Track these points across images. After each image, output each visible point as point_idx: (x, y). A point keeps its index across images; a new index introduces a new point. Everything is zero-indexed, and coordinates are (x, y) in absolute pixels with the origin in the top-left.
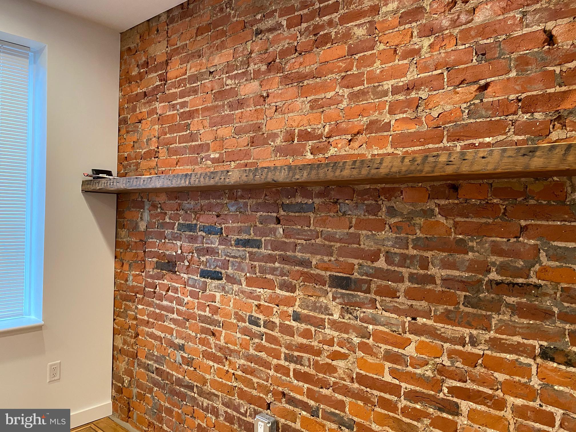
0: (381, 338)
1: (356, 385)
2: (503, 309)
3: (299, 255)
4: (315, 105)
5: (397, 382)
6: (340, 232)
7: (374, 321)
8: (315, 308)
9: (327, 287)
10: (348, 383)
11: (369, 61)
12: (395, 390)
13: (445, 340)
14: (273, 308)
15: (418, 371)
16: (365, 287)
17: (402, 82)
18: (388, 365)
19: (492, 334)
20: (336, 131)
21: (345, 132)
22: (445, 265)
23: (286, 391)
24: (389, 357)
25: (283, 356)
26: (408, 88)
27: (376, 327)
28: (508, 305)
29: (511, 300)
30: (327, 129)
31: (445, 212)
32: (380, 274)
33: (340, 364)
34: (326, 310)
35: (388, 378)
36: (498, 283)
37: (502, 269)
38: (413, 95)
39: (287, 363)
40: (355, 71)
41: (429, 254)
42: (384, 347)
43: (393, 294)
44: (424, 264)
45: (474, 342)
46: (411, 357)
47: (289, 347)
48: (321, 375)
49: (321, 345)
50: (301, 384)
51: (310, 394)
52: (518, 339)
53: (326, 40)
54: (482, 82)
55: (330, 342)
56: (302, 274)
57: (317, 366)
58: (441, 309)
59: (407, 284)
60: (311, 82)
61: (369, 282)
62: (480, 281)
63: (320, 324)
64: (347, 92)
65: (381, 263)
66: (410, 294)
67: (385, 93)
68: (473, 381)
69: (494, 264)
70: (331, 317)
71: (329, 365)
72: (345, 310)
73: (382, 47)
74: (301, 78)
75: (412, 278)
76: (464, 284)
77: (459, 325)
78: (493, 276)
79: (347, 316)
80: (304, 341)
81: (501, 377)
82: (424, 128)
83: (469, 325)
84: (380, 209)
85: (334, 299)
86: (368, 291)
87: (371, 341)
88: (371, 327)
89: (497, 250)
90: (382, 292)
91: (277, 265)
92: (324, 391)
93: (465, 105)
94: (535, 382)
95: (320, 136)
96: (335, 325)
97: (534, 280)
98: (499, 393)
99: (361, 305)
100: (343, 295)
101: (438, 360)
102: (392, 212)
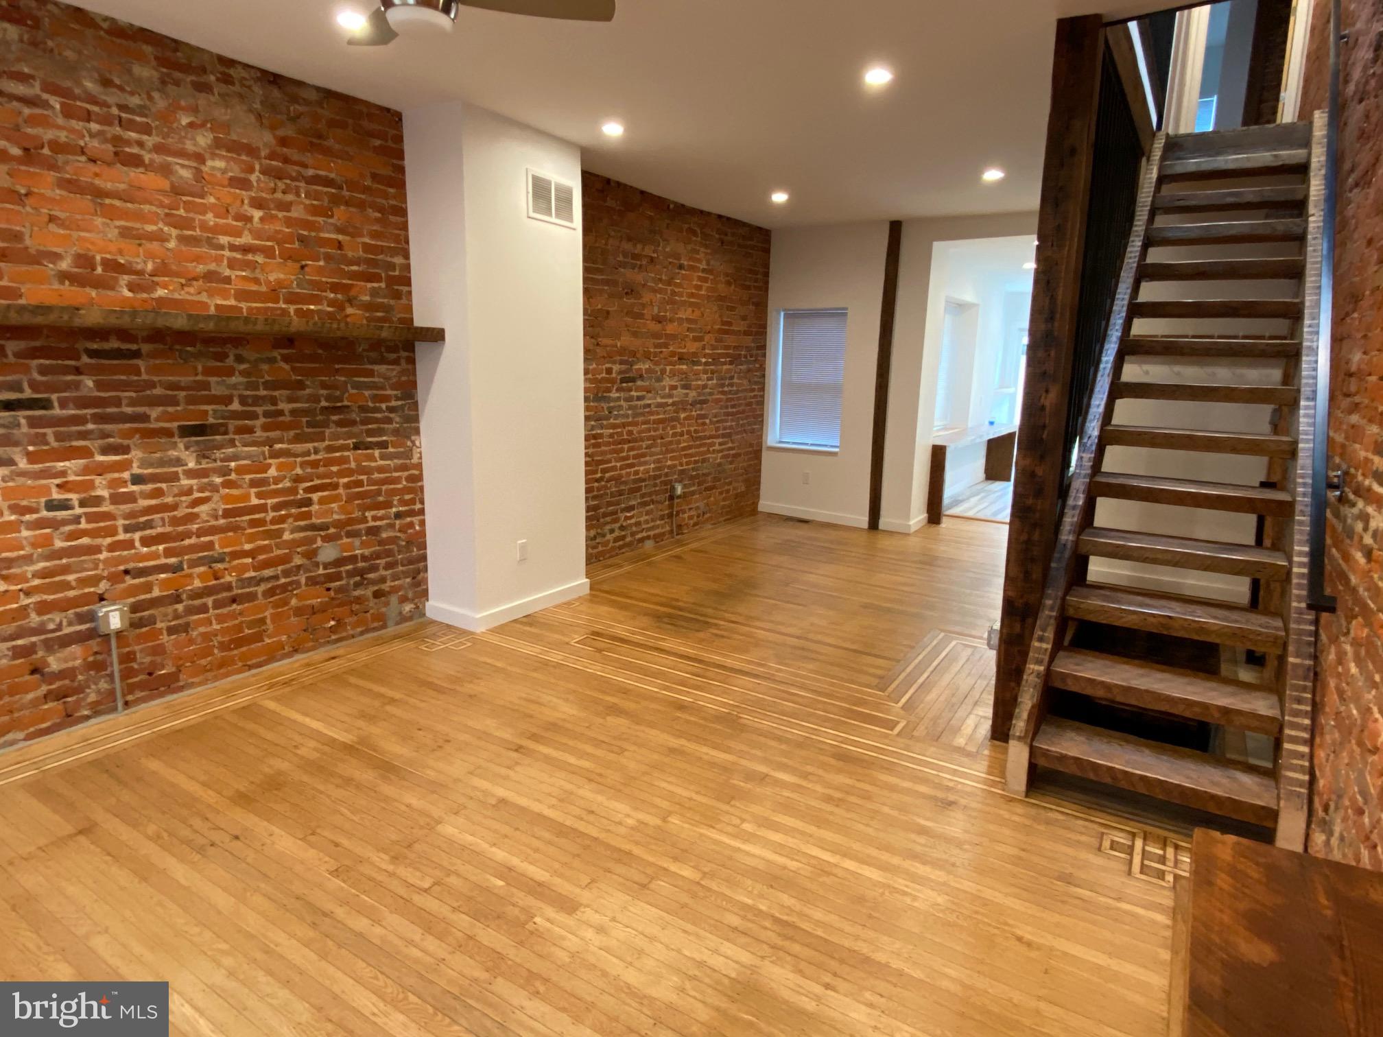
0: (240, 471)
1: (222, 521)
2: (331, 425)
3: (129, 410)
4: (125, 233)
5: (262, 501)
6: (184, 380)
7: (235, 458)
8: (162, 463)
9: (176, 439)
10: (213, 523)
11: (203, 210)
12: (262, 508)
13: (296, 456)
14: (92, 481)
15: (280, 486)
16: (222, 429)
17: (238, 241)
18: (253, 490)
19: (327, 443)
20: (163, 270)
21: (177, 275)
22: (291, 400)
23: (131, 566)
24: (253, 484)
25: (120, 530)
26: (246, 249)
27: (238, 463)
28: (334, 422)
29: (335, 418)
30: (150, 266)
31: (286, 359)
32: (235, 415)
33: (203, 509)
34: (179, 462)
35: (255, 501)
36: (326, 408)
37: (328, 399)
38: (250, 257)
39: (128, 536)
40: (182, 212)
41: (276, 393)
42: (248, 477)
43: (250, 430)
44: (274, 401)
45: (316, 452)
46: (273, 477)
47: (131, 515)
48: (180, 529)
49: (177, 499)
50: (154, 548)
51: (168, 553)
52: (342, 442)
53: (136, 161)
54: (304, 263)
55: (189, 492)
56: (137, 430)
57: (175, 521)
58: (292, 433)
59: (262, 420)
60: (117, 203)
61: (225, 425)
62: (315, 409)
63: (174, 478)
64: (174, 232)
65: (236, 406)
66: (266, 428)
67: (222, 247)
68: (318, 478)
69: (322, 395)
70: (185, 468)
71: (192, 513)
72: (202, 456)
73: (212, 200)
74: (99, 193)
75: (267, 414)
76: (305, 412)
77: (306, 442)
78: (324, 403)
79: (204, 461)
80: (153, 502)
81: (334, 469)
82: (264, 289)
83: (313, 441)
84: (226, 356)
85: (187, 448)
86: (226, 433)
87: (233, 476)
88: (233, 464)
89: (324, 386)
90: (241, 431)
91: (90, 426)
92: (187, 542)
93: (293, 277)
94: (353, 465)
95: (140, 273)
96: (190, 474)
97: (346, 403)
98: (335, 479)
99: (219, 447)
100: (197, 443)
101: (294, 472)
102: (240, 359)
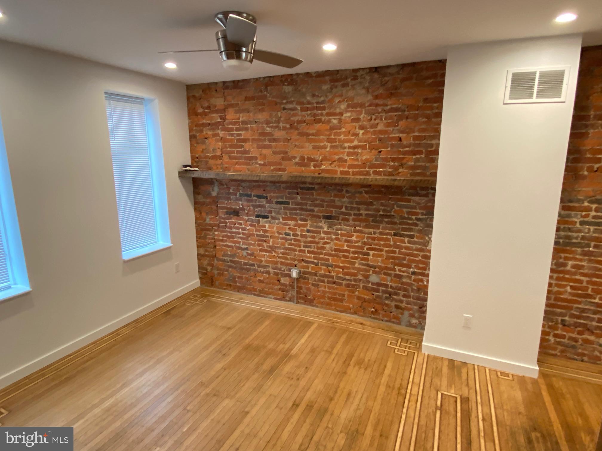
0: (342, 235)
1: (333, 252)
2: (384, 222)
3: (309, 207)
4: (314, 147)
5: (349, 249)
6: (327, 199)
7: (341, 230)
8: (317, 227)
9: (321, 219)
10: (330, 252)
11: (339, 134)
12: (348, 251)
13: (366, 234)
14: (296, 229)
15: (357, 244)
16: (337, 218)
17: (352, 145)
18: (346, 244)
19: (380, 230)
20: (325, 159)
21: (329, 160)
22: (366, 210)
23: (304, 258)
24: (346, 241)
25: (302, 246)
26: (355, 147)
27: (341, 232)
28: (385, 222)
29: (386, 220)
30: (320, 158)
31: (366, 192)
32: (343, 213)
33: (327, 246)
34: (321, 228)
35: (346, 248)
36: (383, 215)
37: (384, 210)
38: (356, 150)
39: (304, 249)
40: (332, 137)
41: (361, 206)
42: (344, 238)
43: (348, 220)
44: (359, 210)
45: (375, 233)
46: (354, 240)
47: (305, 242)
48: (319, 251)
49: (319, 240)
50: (311, 255)
51: (315, 258)
52: (387, 231)
53: (320, 121)
54: (380, 150)
55: (323, 239)
56: (310, 215)
57: (318, 248)
58: (364, 224)
59: (353, 217)
60: (313, 137)
61: (338, 217)
62: (377, 215)
63: (319, 233)
64: (329, 145)
65: (343, 210)
66: (354, 220)
67: (345, 148)
68: (374, 245)
69: (381, 209)
70: (323, 230)
71: (323, 247)
72: (329, 227)
73: (344, 130)
74: (308, 135)
75: (355, 214)
76: (372, 216)
77: (370, 228)
78: (381, 213)
79: (330, 229)
80: (312, 239)
81: (382, 243)
82: (360, 163)
83: (373, 228)
84: (342, 190)
85: (325, 223)
86: (338, 220)
87: (339, 237)
88: (339, 232)
89: (382, 205)
90: (344, 220)
91: (298, 211)
92: (321, 256)
93: (374, 157)
94: (392, 243)
95: (317, 161)
96: (325, 233)
97: (393, 214)
98: (382, 247)
99: (335, 225)
100: (328, 222)
101: (363, 240)
102: (347, 191)
